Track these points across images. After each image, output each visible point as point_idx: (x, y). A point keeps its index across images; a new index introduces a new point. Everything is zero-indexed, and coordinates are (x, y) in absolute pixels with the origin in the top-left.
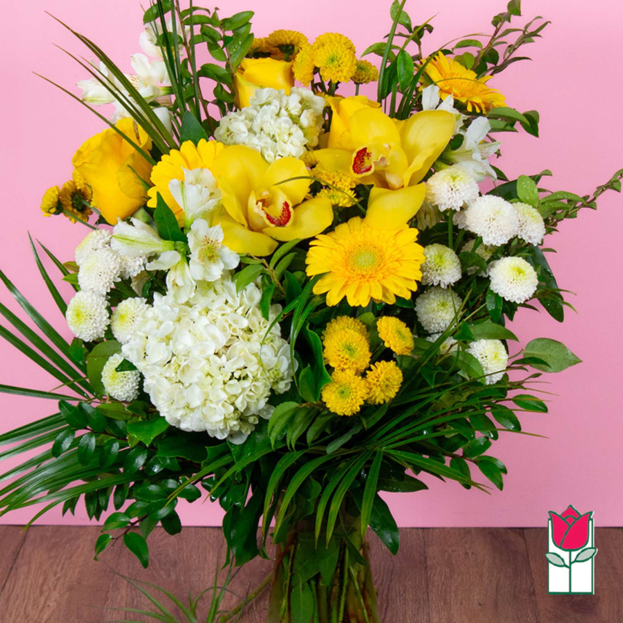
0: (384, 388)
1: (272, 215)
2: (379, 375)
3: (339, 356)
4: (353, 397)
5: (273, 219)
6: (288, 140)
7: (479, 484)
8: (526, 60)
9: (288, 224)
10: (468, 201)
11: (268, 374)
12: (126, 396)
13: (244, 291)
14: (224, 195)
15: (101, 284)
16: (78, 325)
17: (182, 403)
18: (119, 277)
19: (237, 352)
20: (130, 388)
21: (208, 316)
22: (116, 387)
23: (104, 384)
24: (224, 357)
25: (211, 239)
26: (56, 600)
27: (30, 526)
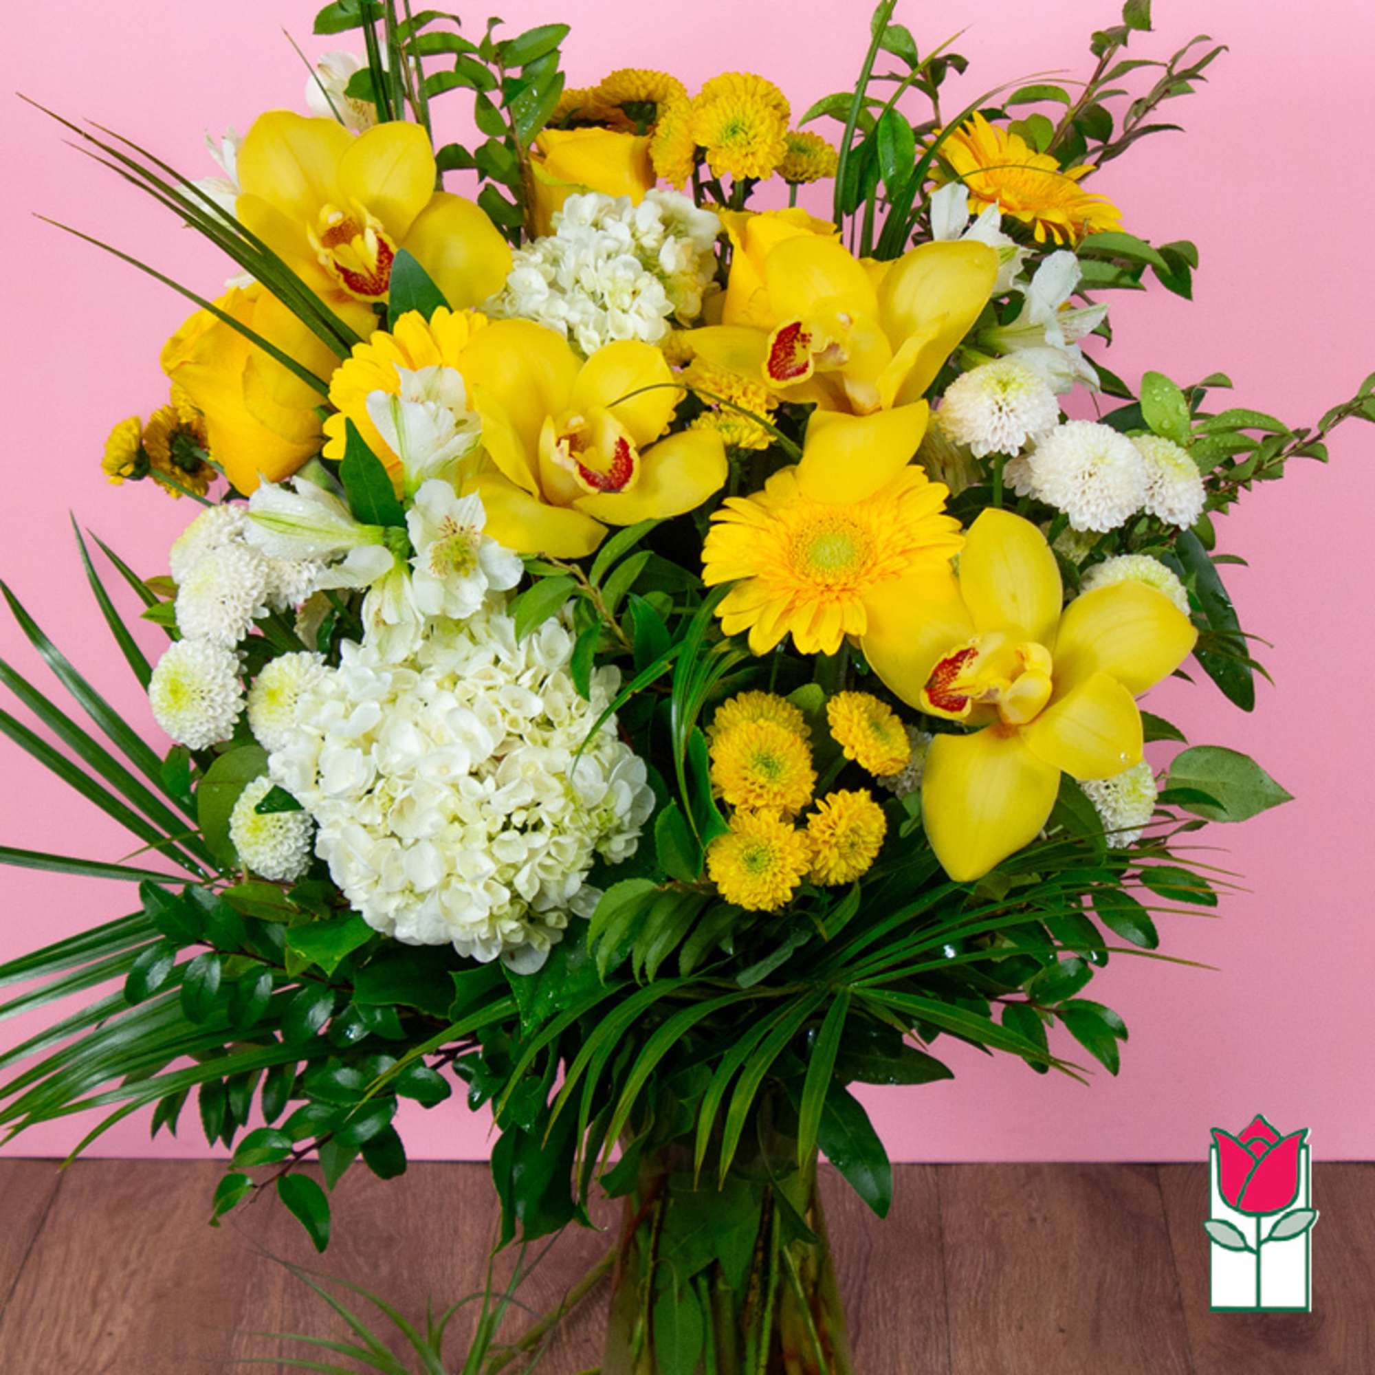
0: (846, 850)
1: (592, 469)
2: (835, 823)
3: (746, 779)
4: (776, 870)
5: (595, 477)
6: (631, 306)
7: (1064, 1063)
8: (1170, 132)
9: (628, 487)
10: (1035, 434)
11: (586, 820)
12: (283, 869)
13: (535, 636)
14: (486, 423)
15: (227, 621)
16: (174, 712)
17: (398, 882)
18: (264, 605)
19: (519, 769)
20: (291, 852)
21: (457, 691)
22: (262, 849)
23: (235, 843)
24: (490, 782)
25: (460, 524)
26: (126, 1321)
27: (76, 1159)
